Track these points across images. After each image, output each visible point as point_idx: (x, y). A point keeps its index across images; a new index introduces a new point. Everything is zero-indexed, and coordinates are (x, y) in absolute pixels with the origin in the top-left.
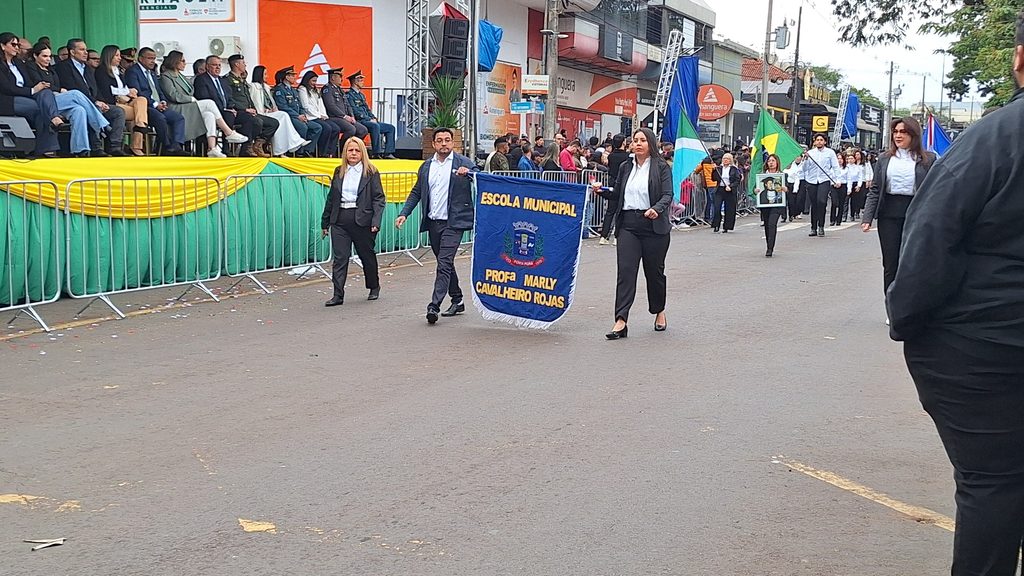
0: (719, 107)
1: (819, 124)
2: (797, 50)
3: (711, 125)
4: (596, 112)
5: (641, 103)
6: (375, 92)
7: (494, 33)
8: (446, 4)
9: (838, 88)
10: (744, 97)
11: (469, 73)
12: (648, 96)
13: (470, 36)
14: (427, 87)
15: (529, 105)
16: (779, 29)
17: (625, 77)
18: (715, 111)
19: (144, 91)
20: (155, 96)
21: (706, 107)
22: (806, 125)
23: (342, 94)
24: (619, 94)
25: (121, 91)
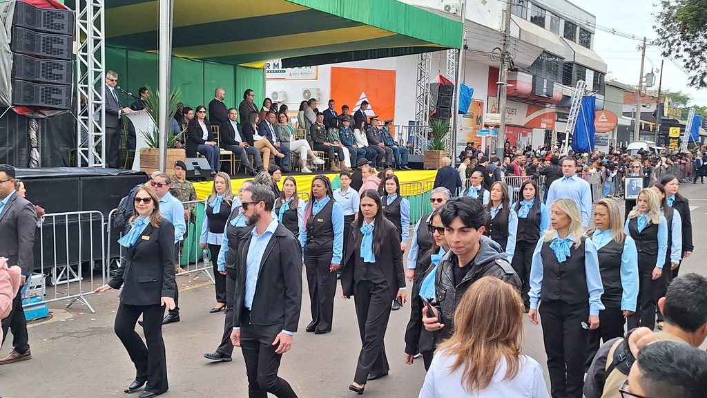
0: (608, 124)
1: (674, 132)
2: (660, 87)
3: (603, 136)
4: (528, 128)
5: (557, 121)
6: (397, 128)
7: (469, 91)
8: (441, 76)
9: (687, 106)
10: (625, 114)
11: (453, 115)
12: (563, 116)
13: (454, 94)
14: (427, 125)
15: (488, 131)
16: (648, 75)
17: (548, 106)
18: (605, 127)
19: (269, 136)
20: (274, 139)
21: (600, 124)
22: (665, 132)
23: (378, 131)
24: (544, 116)
25: (256, 137)
